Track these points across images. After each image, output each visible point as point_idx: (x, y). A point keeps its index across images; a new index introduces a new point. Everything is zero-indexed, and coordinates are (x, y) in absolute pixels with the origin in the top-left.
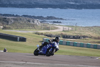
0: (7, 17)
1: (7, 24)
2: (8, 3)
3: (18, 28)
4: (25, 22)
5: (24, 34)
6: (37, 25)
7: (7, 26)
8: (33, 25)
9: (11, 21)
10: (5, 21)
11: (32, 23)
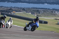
0: (39, 10)
1: (39, 14)
2: (45, 2)
3: (45, 16)
4: (50, 13)
5: (47, 19)
6: (57, 14)
7: (39, 15)
8: (55, 14)
9: (42, 12)
10: (38, 12)
11: (54, 13)
